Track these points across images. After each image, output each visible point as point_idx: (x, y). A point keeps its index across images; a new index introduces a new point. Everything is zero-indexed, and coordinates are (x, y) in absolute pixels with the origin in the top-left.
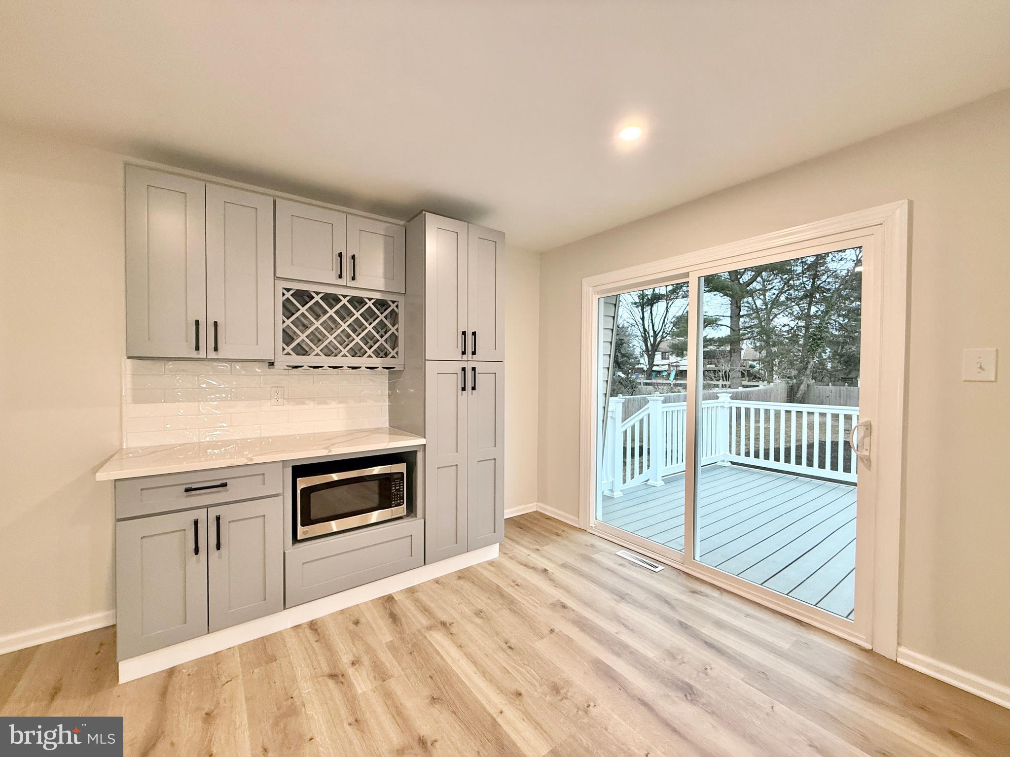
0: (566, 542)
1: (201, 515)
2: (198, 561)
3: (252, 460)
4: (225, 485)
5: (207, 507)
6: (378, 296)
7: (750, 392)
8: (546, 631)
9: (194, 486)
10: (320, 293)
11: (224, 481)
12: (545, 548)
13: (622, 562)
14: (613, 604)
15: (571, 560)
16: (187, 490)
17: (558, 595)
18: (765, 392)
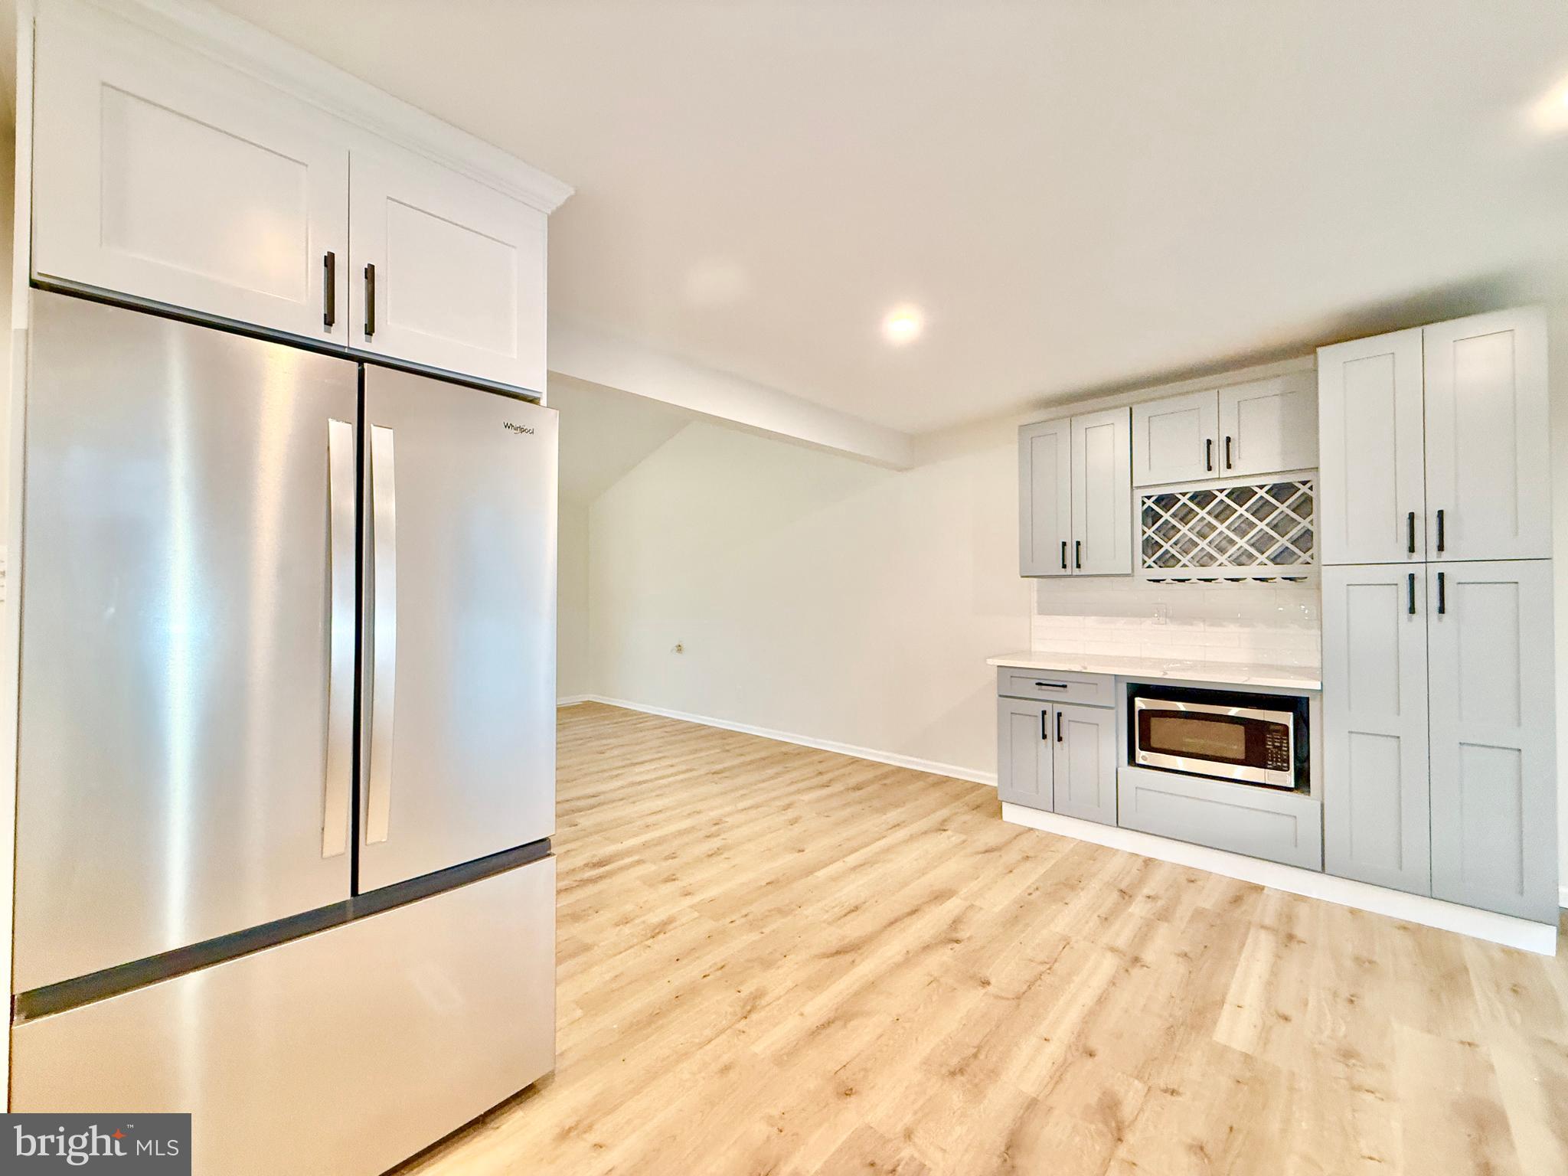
1: (1047, 707)
2: (1046, 746)
3: (1085, 668)
4: (1065, 686)
5: (1053, 702)
6: (1272, 481)
9: (1044, 682)
10: (1187, 493)
11: (1065, 684)
16: (1038, 684)
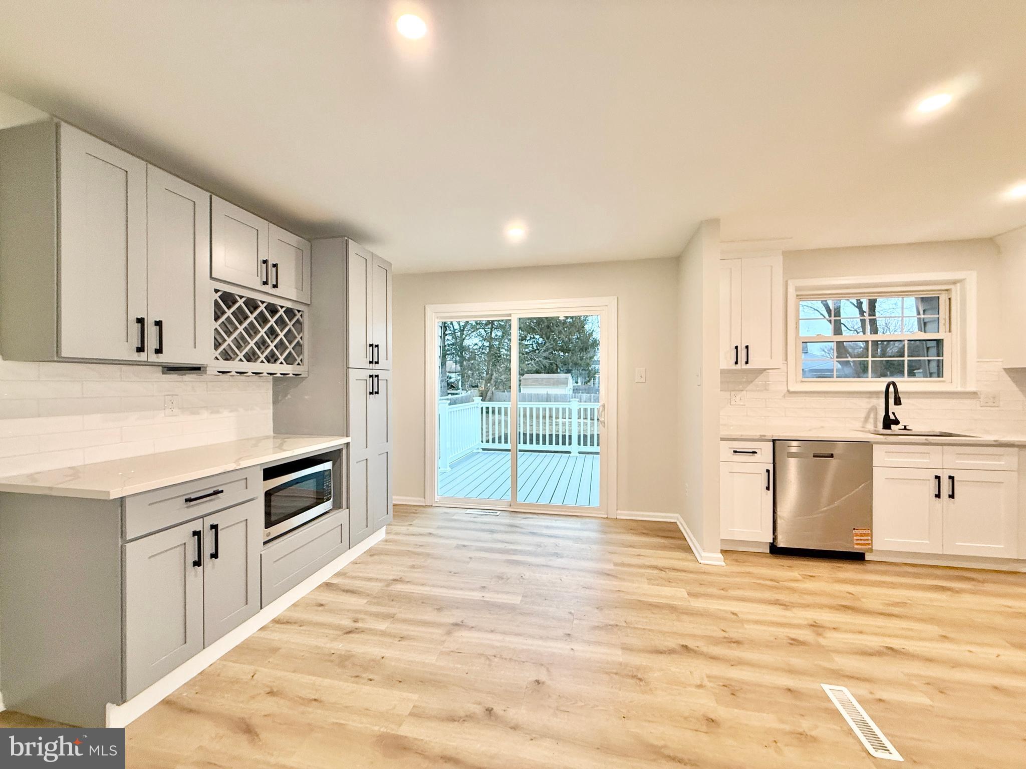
0: (424, 515)
2: (197, 575)
4: (218, 492)
5: (202, 517)
6: (289, 305)
7: (457, 399)
8: (469, 560)
9: (193, 497)
10: (243, 297)
11: (219, 489)
12: (414, 522)
13: (474, 516)
14: (490, 536)
15: (440, 524)
16: (187, 500)
17: (455, 542)
18: (466, 397)
